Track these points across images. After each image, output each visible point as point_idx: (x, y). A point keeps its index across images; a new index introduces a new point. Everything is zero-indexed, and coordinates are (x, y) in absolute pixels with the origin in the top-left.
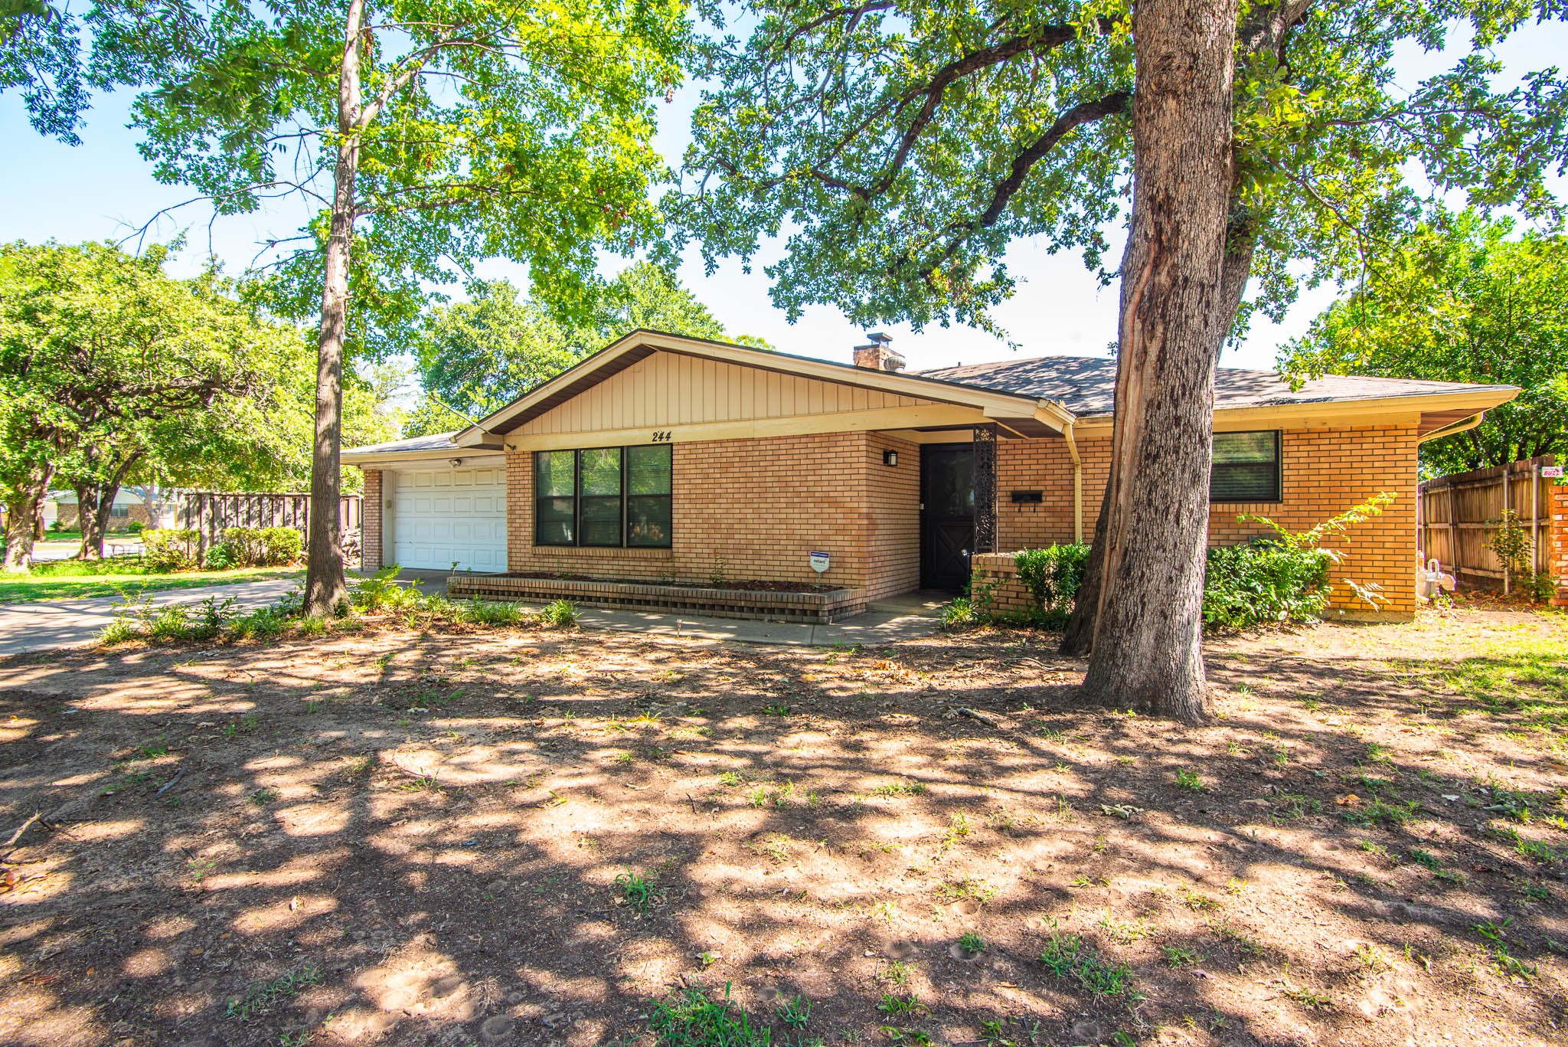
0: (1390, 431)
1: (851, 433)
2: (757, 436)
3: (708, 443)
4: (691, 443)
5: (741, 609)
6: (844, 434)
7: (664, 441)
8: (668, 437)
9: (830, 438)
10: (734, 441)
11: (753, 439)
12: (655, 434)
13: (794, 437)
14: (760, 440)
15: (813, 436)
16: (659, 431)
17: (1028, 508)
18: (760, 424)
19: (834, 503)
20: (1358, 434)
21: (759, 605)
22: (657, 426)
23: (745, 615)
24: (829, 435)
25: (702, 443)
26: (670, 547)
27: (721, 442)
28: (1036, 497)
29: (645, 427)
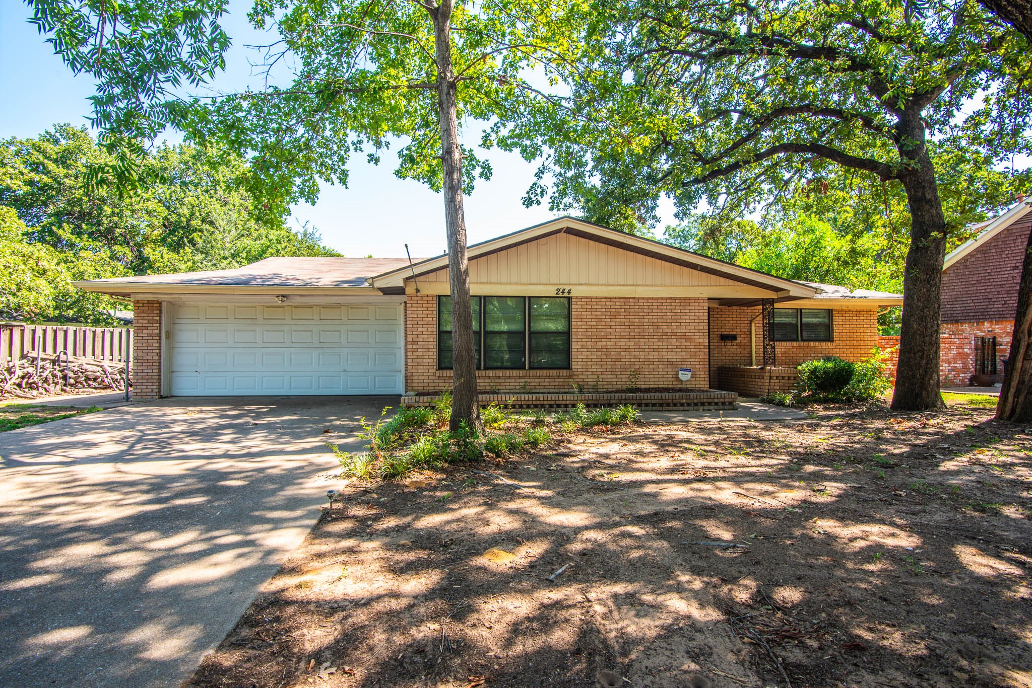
0: (869, 312)
1: (699, 299)
2: (637, 296)
3: (601, 298)
4: (587, 298)
5: (682, 405)
6: (694, 299)
7: (566, 295)
8: (569, 292)
9: (686, 300)
10: (620, 298)
11: (634, 298)
12: (558, 290)
13: (662, 299)
14: (639, 299)
15: (675, 299)
16: (562, 288)
17: (729, 343)
18: (639, 289)
19: (688, 339)
20: (859, 312)
21: (695, 401)
22: (560, 284)
23: (686, 408)
24: (685, 299)
25: (596, 298)
26: (568, 367)
27: (611, 298)
28: (734, 338)
29: (550, 284)
